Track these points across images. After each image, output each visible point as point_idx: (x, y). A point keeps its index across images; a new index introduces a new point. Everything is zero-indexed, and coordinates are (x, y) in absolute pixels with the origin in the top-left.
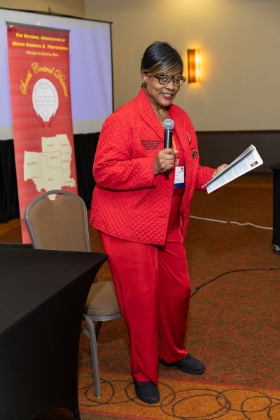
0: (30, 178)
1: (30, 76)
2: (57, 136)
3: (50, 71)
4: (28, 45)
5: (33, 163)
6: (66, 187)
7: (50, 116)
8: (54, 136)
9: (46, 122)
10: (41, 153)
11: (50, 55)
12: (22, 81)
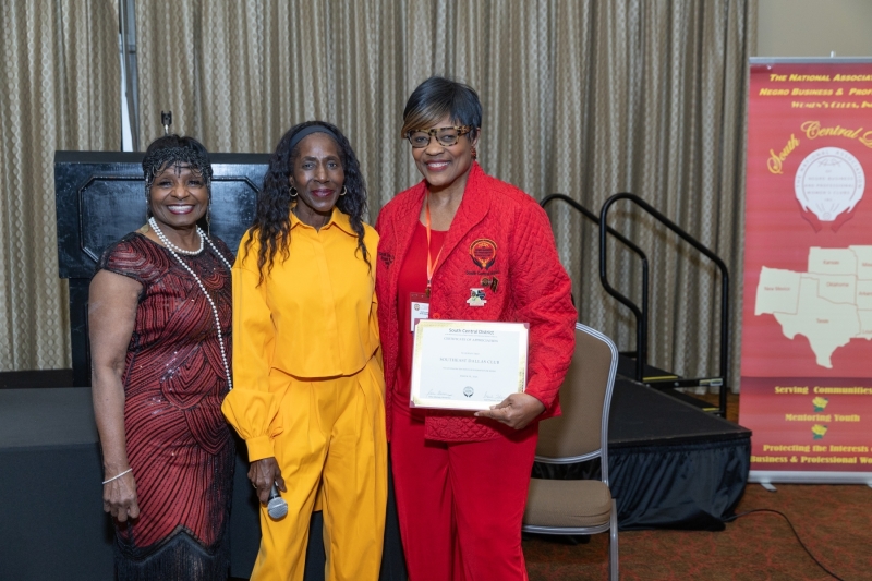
0: (769, 311)
1: (793, 143)
2: (852, 247)
3: (851, 134)
4: (796, 92)
5: (778, 289)
6: (863, 340)
7: (840, 210)
8: (845, 246)
9: (826, 223)
10: (804, 274)
11: (854, 105)
12: (772, 152)
